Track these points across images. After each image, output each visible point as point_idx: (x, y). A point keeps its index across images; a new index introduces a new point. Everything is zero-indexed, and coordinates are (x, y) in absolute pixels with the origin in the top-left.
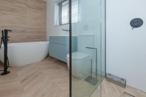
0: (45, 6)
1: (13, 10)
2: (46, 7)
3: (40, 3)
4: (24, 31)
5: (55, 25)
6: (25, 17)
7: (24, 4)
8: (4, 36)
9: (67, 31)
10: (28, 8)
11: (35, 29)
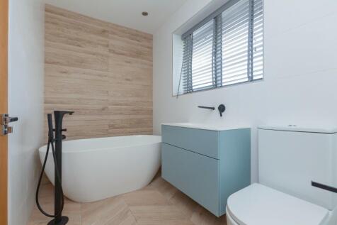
0: (148, 47)
1: (81, 63)
2: (151, 48)
3: (138, 41)
4: (103, 109)
5: (175, 93)
6: (106, 76)
7: (103, 45)
8: (54, 127)
9: (213, 109)
10: (111, 55)
11: (126, 105)
